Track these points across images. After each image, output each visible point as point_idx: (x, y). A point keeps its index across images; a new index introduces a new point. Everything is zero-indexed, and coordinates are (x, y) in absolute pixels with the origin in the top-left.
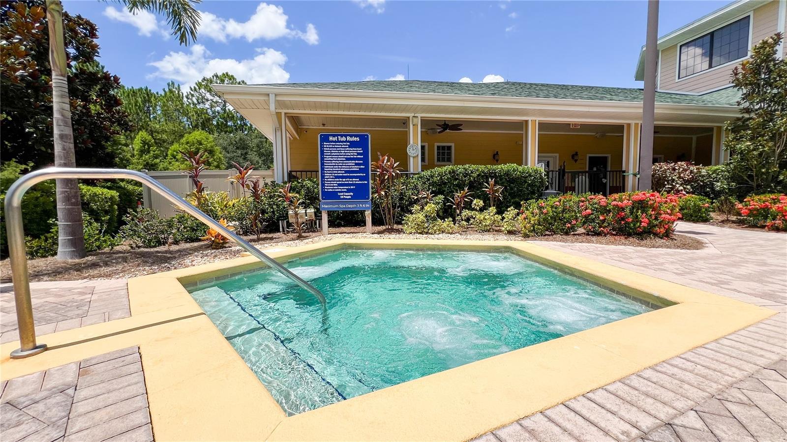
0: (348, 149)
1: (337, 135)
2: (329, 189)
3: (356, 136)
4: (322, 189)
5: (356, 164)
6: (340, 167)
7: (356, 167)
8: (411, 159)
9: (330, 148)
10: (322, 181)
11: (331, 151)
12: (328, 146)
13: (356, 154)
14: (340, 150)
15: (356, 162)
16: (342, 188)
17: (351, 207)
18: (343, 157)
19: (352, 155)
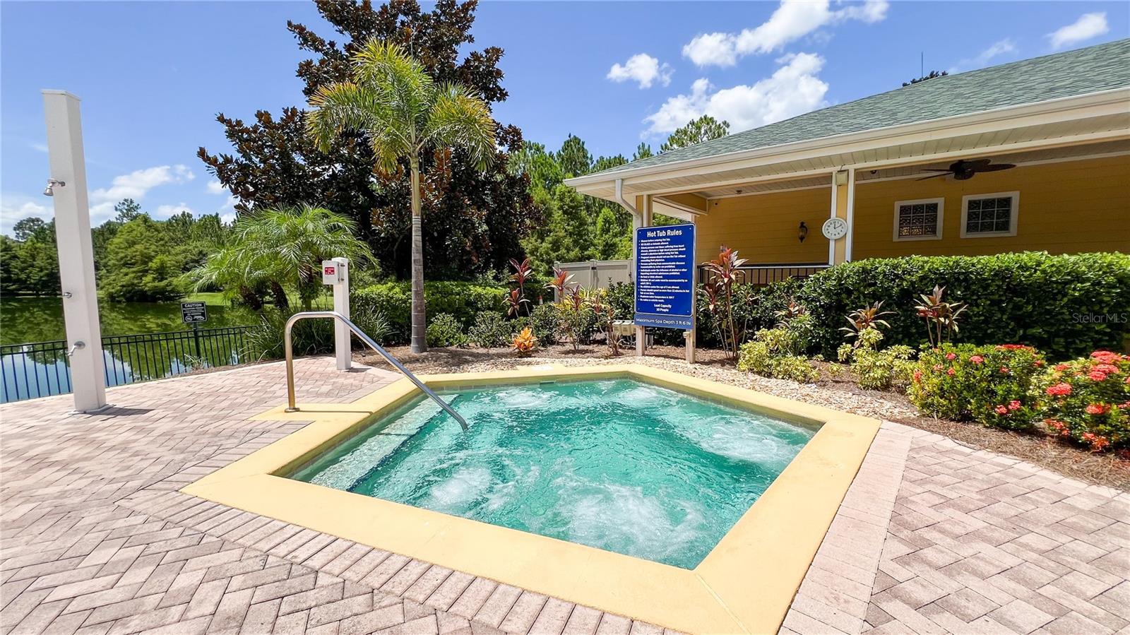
0: (668, 246)
1: (656, 230)
2: (645, 298)
3: (678, 229)
4: (638, 298)
5: (677, 267)
6: (658, 270)
7: (676, 270)
9: (647, 246)
10: (638, 288)
11: (648, 250)
12: (645, 244)
13: (677, 253)
14: (659, 249)
15: (677, 263)
16: (658, 297)
17: (669, 323)
18: (661, 257)
19: (673, 255)
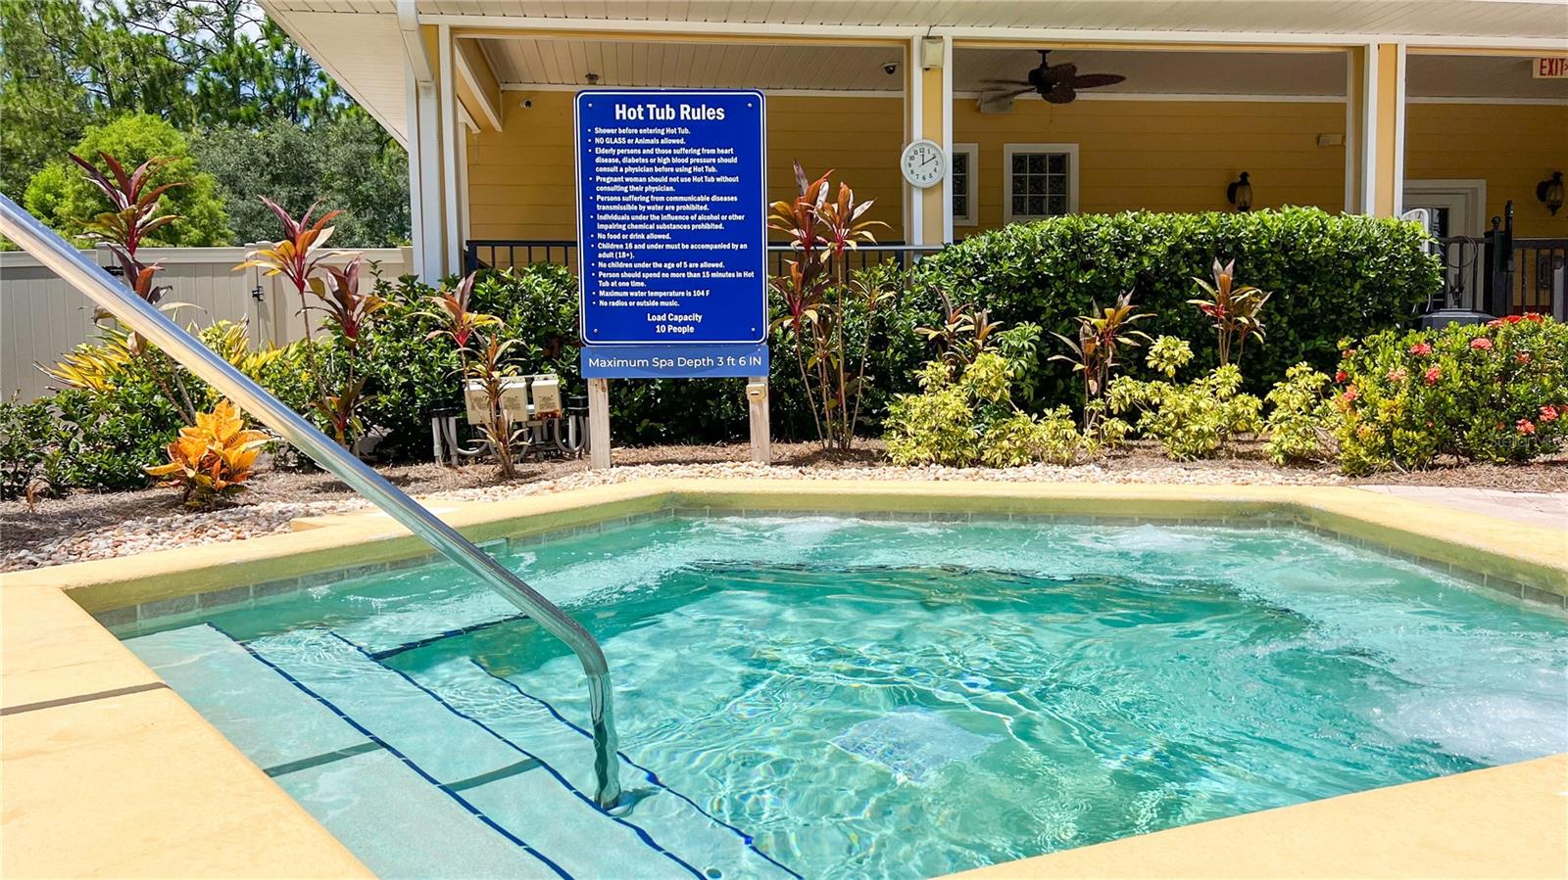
0: (683, 150)
1: (644, 101)
2: (615, 299)
3: (713, 102)
4: (589, 298)
5: (715, 208)
6: (653, 217)
7: (711, 217)
8: (918, 198)
9: (616, 146)
10: (589, 270)
11: (621, 157)
12: (609, 141)
13: (713, 170)
14: (655, 156)
15: (714, 198)
16: (660, 294)
17: (696, 366)
18: (665, 179)
19: (698, 175)
